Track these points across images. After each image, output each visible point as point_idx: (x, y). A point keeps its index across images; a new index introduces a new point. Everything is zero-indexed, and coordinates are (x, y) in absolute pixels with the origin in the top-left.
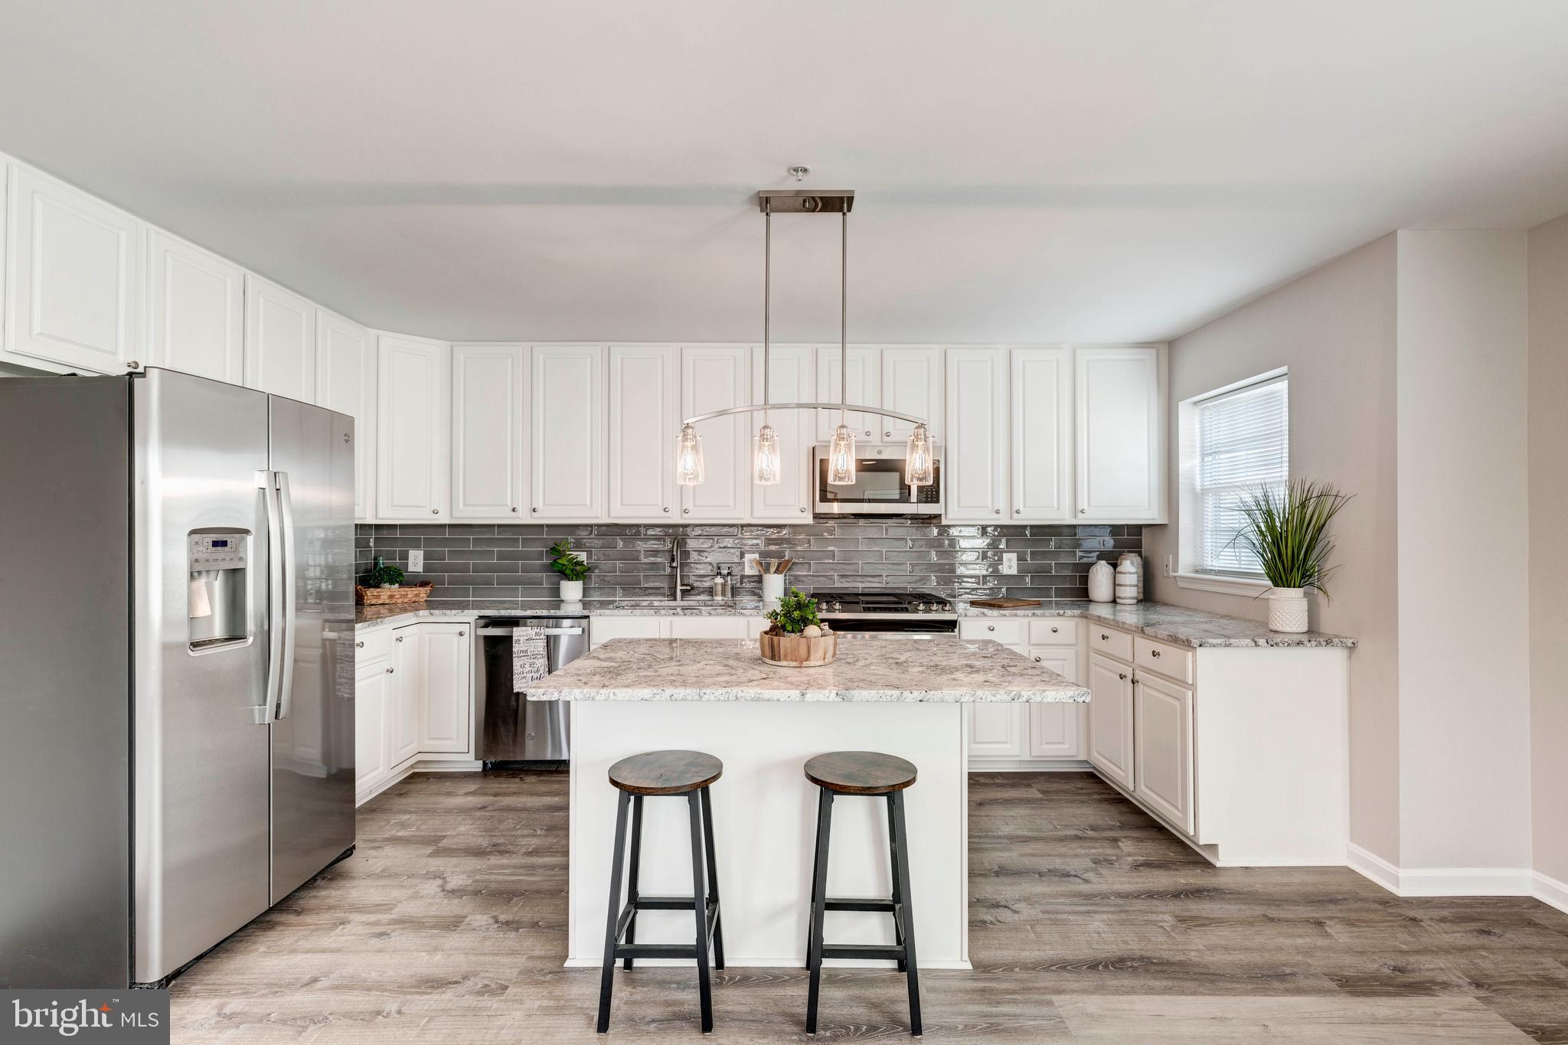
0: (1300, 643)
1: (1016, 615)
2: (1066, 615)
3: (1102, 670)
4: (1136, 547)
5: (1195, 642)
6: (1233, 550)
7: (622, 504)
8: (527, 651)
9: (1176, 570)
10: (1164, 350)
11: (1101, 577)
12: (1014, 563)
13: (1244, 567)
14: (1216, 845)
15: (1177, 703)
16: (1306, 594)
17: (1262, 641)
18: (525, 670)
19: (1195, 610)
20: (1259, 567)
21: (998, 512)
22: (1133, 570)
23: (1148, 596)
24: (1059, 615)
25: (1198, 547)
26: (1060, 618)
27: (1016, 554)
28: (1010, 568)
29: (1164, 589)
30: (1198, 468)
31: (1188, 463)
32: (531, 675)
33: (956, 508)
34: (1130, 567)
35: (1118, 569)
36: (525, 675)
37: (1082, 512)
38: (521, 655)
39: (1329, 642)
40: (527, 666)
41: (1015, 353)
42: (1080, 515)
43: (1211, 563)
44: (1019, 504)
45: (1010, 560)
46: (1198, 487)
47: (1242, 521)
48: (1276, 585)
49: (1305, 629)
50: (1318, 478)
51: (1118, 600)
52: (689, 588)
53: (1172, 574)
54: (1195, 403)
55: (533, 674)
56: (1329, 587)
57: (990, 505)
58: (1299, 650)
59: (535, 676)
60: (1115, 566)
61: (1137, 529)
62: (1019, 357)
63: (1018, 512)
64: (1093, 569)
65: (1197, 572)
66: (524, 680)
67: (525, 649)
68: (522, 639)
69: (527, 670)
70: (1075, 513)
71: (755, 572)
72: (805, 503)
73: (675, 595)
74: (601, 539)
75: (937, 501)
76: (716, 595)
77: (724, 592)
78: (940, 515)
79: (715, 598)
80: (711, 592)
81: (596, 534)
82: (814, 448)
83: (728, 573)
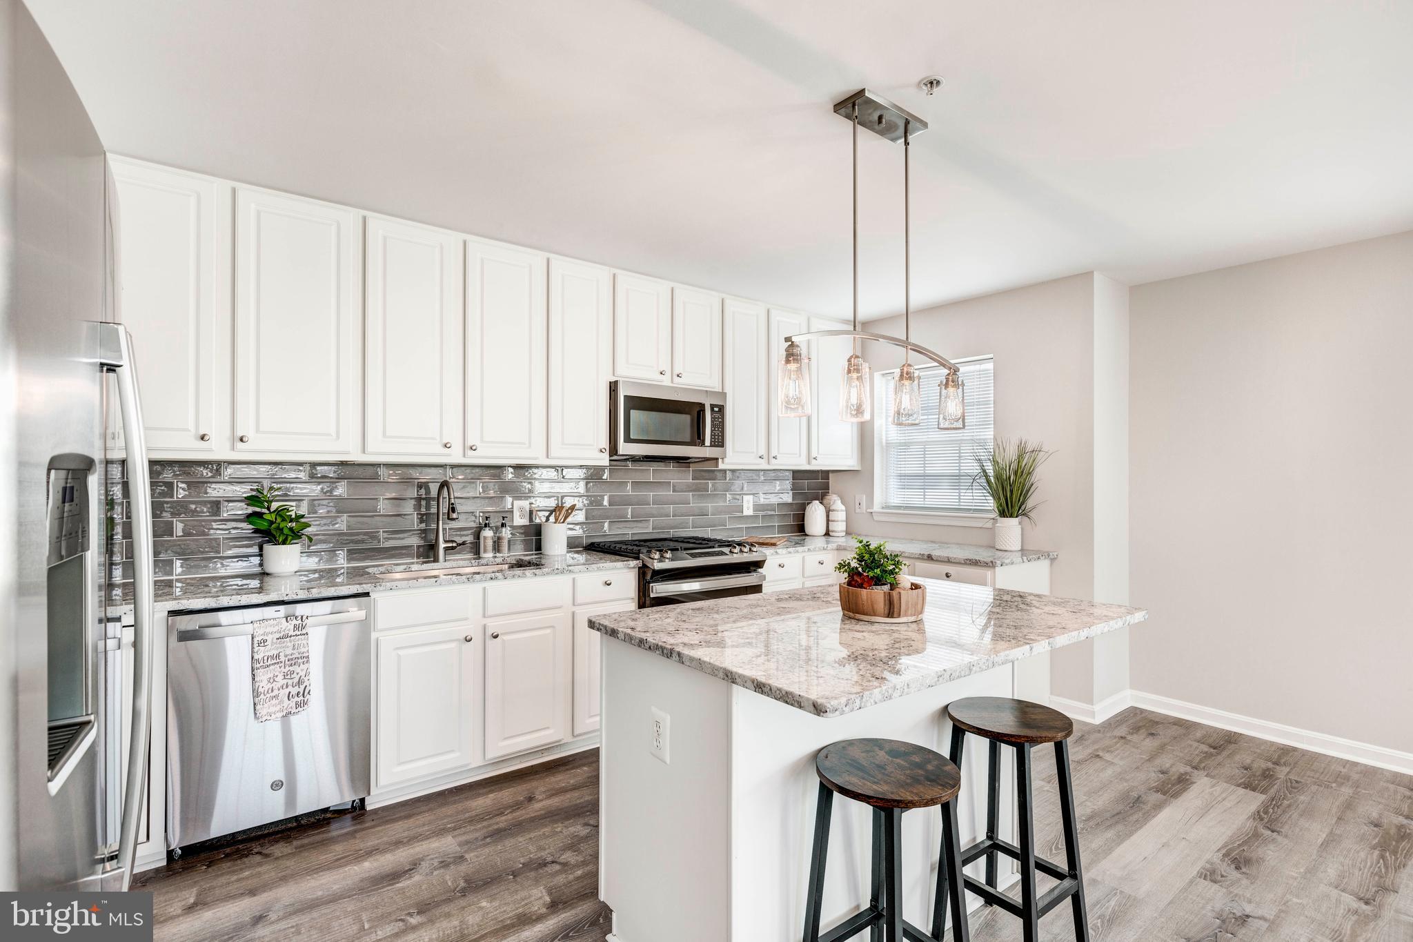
2: (828, 548)
6: (971, 491)
7: (384, 436)
8: (278, 656)
9: (870, 506)
11: (814, 515)
12: (751, 504)
13: (972, 504)
18: (276, 685)
21: (762, 457)
22: (843, 508)
23: (848, 530)
24: (824, 549)
25: (884, 488)
26: (824, 552)
27: (752, 496)
28: (748, 508)
29: (860, 524)
30: (884, 427)
32: (287, 691)
33: (731, 454)
34: (841, 505)
36: (276, 692)
37: (816, 459)
38: (269, 662)
40: (280, 677)
41: (773, 313)
42: (813, 462)
43: (894, 501)
45: (748, 501)
46: (887, 442)
51: (832, 533)
52: (454, 545)
54: (883, 375)
55: (290, 689)
57: (756, 451)
59: (294, 691)
61: (827, 474)
63: (775, 458)
64: (809, 508)
65: (883, 508)
66: (274, 701)
67: (275, 652)
68: (269, 638)
69: (279, 685)
70: (809, 458)
71: (525, 522)
72: (604, 443)
73: (431, 554)
74: (319, 483)
75: (723, 446)
76: (485, 551)
77: (497, 547)
78: (717, 459)
79: (482, 555)
80: (476, 549)
81: (312, 476)
82: (616, 383)
83: (503, 525)
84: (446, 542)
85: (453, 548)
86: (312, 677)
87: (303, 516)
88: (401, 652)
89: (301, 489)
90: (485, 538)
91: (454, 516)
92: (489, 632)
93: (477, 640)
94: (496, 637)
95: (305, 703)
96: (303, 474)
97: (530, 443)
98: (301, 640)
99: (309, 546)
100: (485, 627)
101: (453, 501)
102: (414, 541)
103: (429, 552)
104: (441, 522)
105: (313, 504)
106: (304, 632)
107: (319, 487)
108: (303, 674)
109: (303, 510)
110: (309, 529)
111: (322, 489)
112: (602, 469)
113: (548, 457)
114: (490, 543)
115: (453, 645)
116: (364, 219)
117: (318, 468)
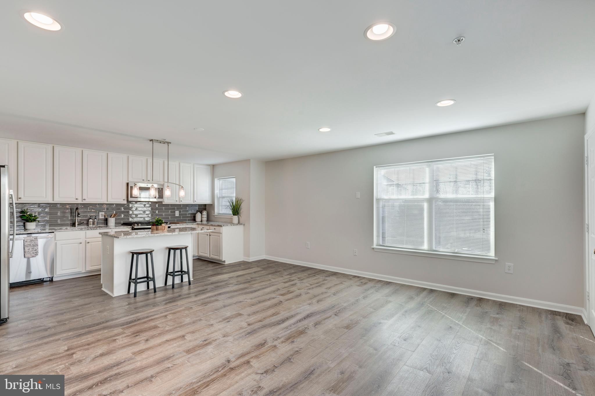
0: (237, 225)
1: (183, 225)
3: (202, 235)
4: (205, 209)
5: (222, 225)
7: (59, 197)
9: (214, 214)
10: (212, 167)
11: (198, 216)
12: (178, 213)
13: (227, 212)
14: (225, 261)
15: (219, 237)
16: (238, 217)
17: (232, 225)
19: (219, 222)
20: (231, 212)
21: (177, 201)
22: (206, 214)
23: (208, 220)
24: (192, 224)
25: (219, 209)
27: (178, 211)
28: (177, 214)
29: (212, 218)
30: (219, 193)
31: (217, 191)
32: (32, 252)
33: (166, 200)
34: (205, 213)
35: (202, 214)
36: (30, 252)
37: (195, 201)
38: (28, 246)
39: (241, 224)
40: (31, 249)
41: (181, 163)
42: (195, 202)
43: (221, 212)
44: (195, 199)
45: (177, 213)
46: (218, 197)
47: (228, 204)
48: (234, 215)
49: (238, 223)
50: (240, 197)
51: (202, 221)
52: (81, 223)
53: (213, 215)
54: (218, 179)
56: (241, 215)
57: (175, 199)
58: (237, 226)
59: (34, 252)
60: (201, 213)
61: (205, 205)
62: (182, 164)
63: (181, 201)
64: (197, 214)
65: (218, 214)
66: (29, 254)
67: (30, 244)
68: (28, 241)
70: (194, 201)
71: (103, 218)
72: (125, 198)
73: (74, 225)
74: (41, 208)
75: (162, 198)
76: (90, 225)
77: (93, 224)
78: (162, 202)
79: (89, 226)
80: (88, 224)
81: (39, 206)
82: (128, 183)
83: (95, 218)
84: (78, 222)
85: (80, 224)
86: (39, 249)
87: (36, 216)
88: (62, 245)
89: (36, 209)
90: (90, 221)
91: (79, 216)
92: (87, 242)
93: (84, 244)
94: (89, 243)
95: (37, 254)
96: (36, 206)
97: (102, 198)
98: (36, 241)
99: (38, 223)
100: (86, 241)
101: (79, 212)
102: (69, 222)
103: (73, 225)
104: (76, 218)
105: (39, 213)
106: (37, 239)
107: (41, 209)
108: (36, 248)
109: (37, 214)
110: (38, 219)
111: (42, 210)
112: (125, 204)
113: (107, 201)
114: (91, 223)
115: (77, 244)
116: (53, 146)
117: (41, 204)
